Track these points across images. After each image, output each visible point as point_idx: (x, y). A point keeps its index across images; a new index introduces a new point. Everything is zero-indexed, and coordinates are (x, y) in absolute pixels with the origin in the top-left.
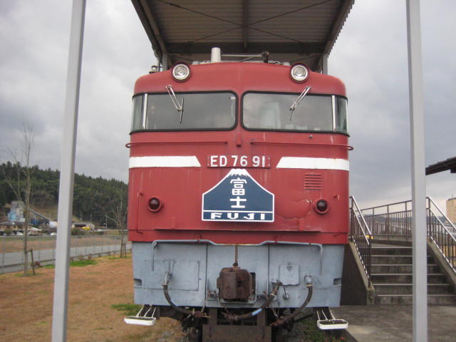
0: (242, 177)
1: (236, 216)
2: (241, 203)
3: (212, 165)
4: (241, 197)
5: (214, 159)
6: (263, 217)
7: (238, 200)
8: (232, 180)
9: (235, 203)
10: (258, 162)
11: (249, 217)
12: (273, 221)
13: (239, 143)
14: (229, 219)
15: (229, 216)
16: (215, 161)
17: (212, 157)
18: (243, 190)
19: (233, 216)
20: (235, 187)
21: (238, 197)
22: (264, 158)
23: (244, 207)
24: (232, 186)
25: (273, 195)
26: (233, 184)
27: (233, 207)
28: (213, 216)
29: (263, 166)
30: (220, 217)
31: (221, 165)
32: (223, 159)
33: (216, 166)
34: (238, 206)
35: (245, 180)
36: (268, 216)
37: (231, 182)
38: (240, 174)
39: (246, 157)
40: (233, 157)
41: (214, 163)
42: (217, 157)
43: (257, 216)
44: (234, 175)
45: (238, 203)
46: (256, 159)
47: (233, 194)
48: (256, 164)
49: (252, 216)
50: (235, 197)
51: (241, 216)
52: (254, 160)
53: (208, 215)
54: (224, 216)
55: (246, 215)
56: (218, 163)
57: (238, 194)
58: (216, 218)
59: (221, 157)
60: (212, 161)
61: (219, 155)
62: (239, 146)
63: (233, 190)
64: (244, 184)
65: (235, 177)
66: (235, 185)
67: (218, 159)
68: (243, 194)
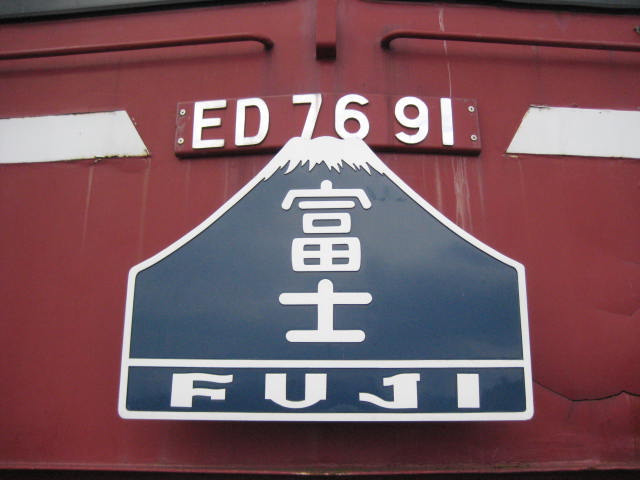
0: (346, 176)
1: (316, 388)
2: (344, 317)
3: (198, 143)
4: (342, 282)
5: (207, 113)
6: (468, 391)
7: (325, 298)
8: (292, 194)
9: (307, 317)
10: (422, 122)
11: (388, 394)
12: (528, 414)
13: (328, 38)
14: (273, 407)
15: (275, 388)
16: (216, 122)
17: (199, 107)
18: (354, 243)
19: (295, 389)
20: (308, 227)
21: (325, 285)
22: (446, 105)
23: (357, 336)
24: (291, 223)
25: (520, 268)
26: (297, 212)
27: (294, 336)
28: (182, 391)
29: (448, 138)
30: (219, 395)
31: (241, 140)
32: (252, 111)
33: (218, 143)
34: (325, 332)
35: (360, 194)
36: (500, 391)
37: (286, 204)
38: (333, 162)
39: (362, 100)
40: (298, 99)
41: (207, 133)
42: (222, 103)
43: (437, 391)
44: (302, 167)
45: (325, 317)
46: (411, 112)
47: (298, 265)
48: (413, 131)
49: (405, 390)
50: (309, 282)
51: (343, 390)
52: (399, 112)
53: (152, 390)
54: (246, 389)
55: (374, 381)
56: (226, 129)
57: (326, 266)
58: (200, 404)
59: (242, 104)
60: (199, 123)
61: (232, 98)
62: (326, 54)
63: (298, 244)
64: (356, 212)
65: (308, 175)
66: (307, 221)
67: (227, 114)
68: (354, 265)
